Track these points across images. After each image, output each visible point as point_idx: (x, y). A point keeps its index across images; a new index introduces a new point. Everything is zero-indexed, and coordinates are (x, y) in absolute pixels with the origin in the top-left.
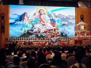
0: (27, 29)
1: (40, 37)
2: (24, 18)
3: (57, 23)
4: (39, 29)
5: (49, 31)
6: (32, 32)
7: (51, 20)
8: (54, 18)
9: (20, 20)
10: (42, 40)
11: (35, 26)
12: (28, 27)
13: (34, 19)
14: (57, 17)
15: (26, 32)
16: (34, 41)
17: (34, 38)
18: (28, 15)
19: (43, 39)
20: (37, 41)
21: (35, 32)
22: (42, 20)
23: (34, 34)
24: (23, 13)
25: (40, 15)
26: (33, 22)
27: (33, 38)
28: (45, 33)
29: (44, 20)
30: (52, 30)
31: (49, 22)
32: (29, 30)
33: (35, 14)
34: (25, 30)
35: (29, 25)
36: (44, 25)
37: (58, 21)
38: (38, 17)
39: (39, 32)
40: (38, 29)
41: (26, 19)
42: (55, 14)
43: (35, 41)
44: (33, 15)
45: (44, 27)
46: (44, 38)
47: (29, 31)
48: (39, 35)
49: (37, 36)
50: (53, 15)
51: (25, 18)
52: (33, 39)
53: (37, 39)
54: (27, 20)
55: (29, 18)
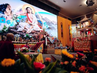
0: (8, 26)
1: (25, 38)
2: (5, 10)
4: (25, 28)
5: (37, 32)
6: (15, 31)
7: (38, 21)
8: (41, 20)
11: (20, 24)
12: (10, 23)
13: (19, 16)
15: (7, 29)
16: (17, 43)
17: (18, 39)
18: (12, 9)
19: (29, 40)
20: (22, 43)
21: (20, 31)
22: (29, 19)
23: (18, 34)
25: (28, 13)
26: (18, 19)
27: (16, 39)
28: (31, 34)
30: (39, 31)
31: (37, 23)
33: (21, 10)
34: (4, 26)
35: (11, 21)
36: (31, 25)
38: (25, 14)
39: (25, 32)
40: (24, 28)
41: (7, 12)
42: (42, 16)
43: (20, 43)
44: (19, 10)
46: (31, 39)
47: (11, 28)
48: (25, 36)
49: (22, 36)
51: (6, 10)
52: (17, 40)
54: (9, 13)
55: (12, 13)
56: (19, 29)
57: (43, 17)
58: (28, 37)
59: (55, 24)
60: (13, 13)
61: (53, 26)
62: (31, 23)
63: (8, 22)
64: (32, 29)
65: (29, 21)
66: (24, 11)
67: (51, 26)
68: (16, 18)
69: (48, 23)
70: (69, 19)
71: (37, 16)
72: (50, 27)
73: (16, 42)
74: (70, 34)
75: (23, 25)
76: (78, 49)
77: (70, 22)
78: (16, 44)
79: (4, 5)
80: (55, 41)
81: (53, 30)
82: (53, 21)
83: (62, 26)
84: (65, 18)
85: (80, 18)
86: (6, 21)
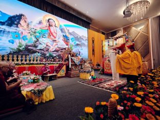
0: (24, 43)
1: (48, 58)
2: (19, 23)
3: (70, 41)
4: (47, 45)
5: (62, 50)
6: (34, 49)
7: (64, 36)
8: (67, 34)
9: (10, 25)
10: (51, 61)
12: (27, 39)
13: (39, 30)
14: (70, 34)
15: (23, 47)
16: (38, 64)
17: (39, 59)
18: (28, 21)
19: (53, 60)
20: (43, 64)
22: (52, 33)
23: (38, 53)
24: (18, 14)
25: (49, 26)
26: (38, 34)
27: (35, 59)
28: (55, 52)
29: (54, 35)
30: (65, 49)
31: (62, 38)
32: (29, 44)
33: (40, 23)
34: (20, 43)
35: (29, 36)
36: (54, 41)
37: (72, 39)
38: (46, 28)
39: (48, 50)
40: (45, 45)
41: (22, 25)
42: (68, 30)
43: (41, 64)
45: (55, 43)
46: (55, 58)
47: (29, 46)
48: (48, 55)
49: (44, 55)
50: (66, 31)
51: (21, 22)
52: (37, 61)
53: (44, 60)
54: (25, 27)
55: (30, 26)
56: (40, 47)
58: (51, 56)
59: (85, 39)
60: (32, 26)
61: (83, 42)
62: (55, 39)
63: (24, 38)
64: (56, 47)
65: (52, 37)
66: (45, 24)
68: (35, 33)
69: (77, 38)
70: (103, 33)
71: (62, 30)
73: (36, 63)
74: (103, 51)
75: (45, 42)
76: (108, 71)
77: (103, 36)
78: (35, 66)
79: (17, 16)
80: (81, 62)
81: (83, 47)
82: (83, 36)
83: (93, 41)
84: (98, 31)
85: (116, 31)
86: (21, 37)
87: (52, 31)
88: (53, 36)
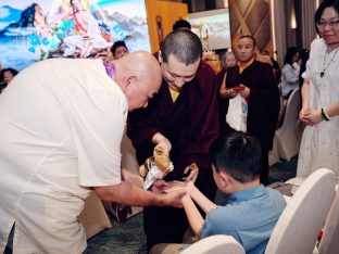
2: (34, 19)
3: (113, 32)
4: (77, 48)
5: (101, 51)
7: (100, 25)
8: (106, 22)
9: (25, 25)
11: (65, 40)
13: (60, 23)
22: (80, 25)
26: (60, 31)
29: (84, 26)
30: (106, 50)
33: (60, 10)
36: (86, 38)
37: (114, 29)
38: (70, 17)
40: (75, 49)
42: (106, 12)
44: (58, 10)
50: (103, 14)
57: (110, 14)
59: (140, 23)
60: (49, 21)
61: (137, 29)
62: (86, 35)
63: (45, 42)
64: (91, 48)
65: (81, 31)
66: (68, 9)
67: (132, 30)
68: (56, 30)
69: (125, 25)
71: (96, 15)
72: (131, 34)
75: (72, 43)
79: (29, 8)
82: (136, 17)
83: (159, 25)
87: (80, 21)
88: (83, 29)
